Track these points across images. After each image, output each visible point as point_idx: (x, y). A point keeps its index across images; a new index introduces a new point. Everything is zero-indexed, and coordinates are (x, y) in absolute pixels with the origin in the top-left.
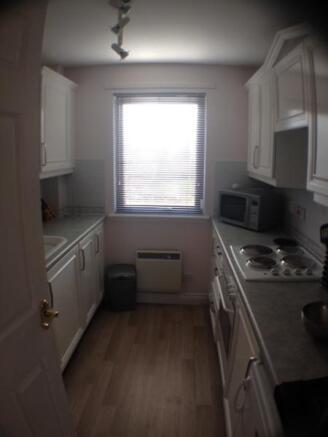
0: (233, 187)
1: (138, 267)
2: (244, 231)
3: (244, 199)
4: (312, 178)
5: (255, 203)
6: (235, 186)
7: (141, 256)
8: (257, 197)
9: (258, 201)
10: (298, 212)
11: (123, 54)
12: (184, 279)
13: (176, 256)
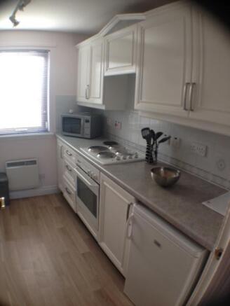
0: (70, 112)
1: (8, 174)
2: (82, 140)
3: (80, 120)
4: (138, 102)
5: (87, 121)
6: (71, 111)
7: (9, 165)
8: (89, 118)
9: (90, 120)
10: (116, 125)
11: (16, 23)
12: (41, 177)
13: (34, 162)
